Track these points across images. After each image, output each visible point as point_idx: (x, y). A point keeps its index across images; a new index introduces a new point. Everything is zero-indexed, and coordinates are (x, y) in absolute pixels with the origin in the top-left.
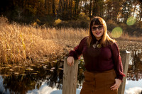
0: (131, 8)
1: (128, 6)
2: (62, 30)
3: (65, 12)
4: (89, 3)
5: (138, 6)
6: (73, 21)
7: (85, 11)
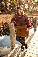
0: (25, 5)
1: (24, 4)
2: (2, 15)
3: (2, 9)
4: (10, 5)
5: (27, 4)
6: (6, 12)
7: (9, 8)
